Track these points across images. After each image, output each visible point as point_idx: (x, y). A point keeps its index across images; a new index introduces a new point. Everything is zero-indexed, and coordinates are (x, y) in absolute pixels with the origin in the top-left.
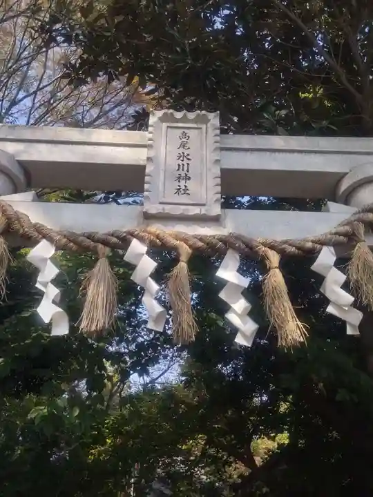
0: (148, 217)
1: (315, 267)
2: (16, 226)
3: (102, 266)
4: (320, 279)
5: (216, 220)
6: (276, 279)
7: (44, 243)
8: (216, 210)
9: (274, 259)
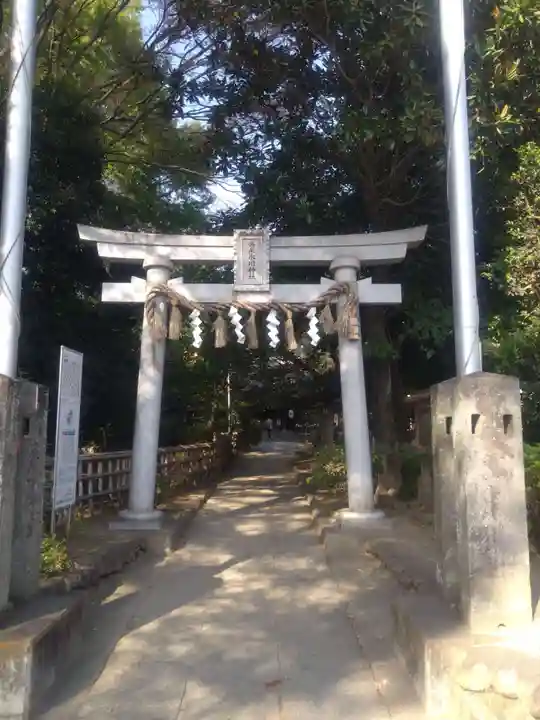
0: (237, 292)
1: (308, 315)
2: (182, 303)
3: (220, 318)
4: (309, 320)
5: (268, 292)
6: (289, 323)
7: (195, 310)
8: (267, 287)
9: (289, 314)
